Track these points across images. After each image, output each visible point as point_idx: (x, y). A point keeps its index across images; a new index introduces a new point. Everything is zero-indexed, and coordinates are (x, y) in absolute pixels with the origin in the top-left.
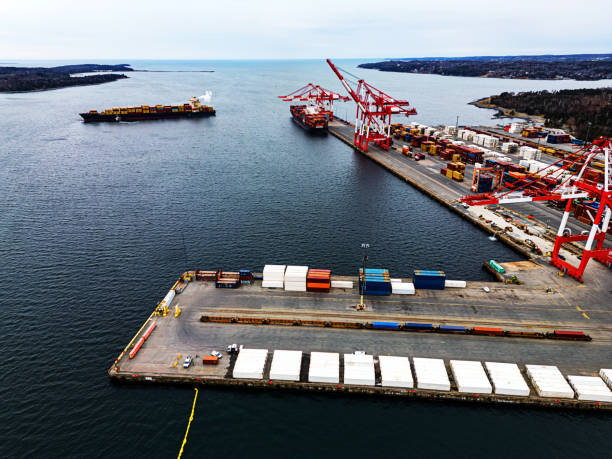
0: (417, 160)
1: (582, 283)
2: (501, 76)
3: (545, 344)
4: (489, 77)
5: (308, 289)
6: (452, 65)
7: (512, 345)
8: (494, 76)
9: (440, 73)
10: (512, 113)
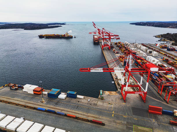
0: (116, 54)
1: (125, 102)
2: (174, 28)
3: (87, 124)
4: (170, 28)
5: (34, 94)
6: (159, 24)
7: (75, 123)
8: (171, 28)
9: (154, 26)
10: (164, 40)
